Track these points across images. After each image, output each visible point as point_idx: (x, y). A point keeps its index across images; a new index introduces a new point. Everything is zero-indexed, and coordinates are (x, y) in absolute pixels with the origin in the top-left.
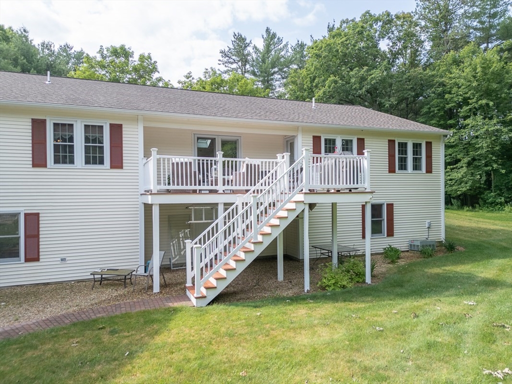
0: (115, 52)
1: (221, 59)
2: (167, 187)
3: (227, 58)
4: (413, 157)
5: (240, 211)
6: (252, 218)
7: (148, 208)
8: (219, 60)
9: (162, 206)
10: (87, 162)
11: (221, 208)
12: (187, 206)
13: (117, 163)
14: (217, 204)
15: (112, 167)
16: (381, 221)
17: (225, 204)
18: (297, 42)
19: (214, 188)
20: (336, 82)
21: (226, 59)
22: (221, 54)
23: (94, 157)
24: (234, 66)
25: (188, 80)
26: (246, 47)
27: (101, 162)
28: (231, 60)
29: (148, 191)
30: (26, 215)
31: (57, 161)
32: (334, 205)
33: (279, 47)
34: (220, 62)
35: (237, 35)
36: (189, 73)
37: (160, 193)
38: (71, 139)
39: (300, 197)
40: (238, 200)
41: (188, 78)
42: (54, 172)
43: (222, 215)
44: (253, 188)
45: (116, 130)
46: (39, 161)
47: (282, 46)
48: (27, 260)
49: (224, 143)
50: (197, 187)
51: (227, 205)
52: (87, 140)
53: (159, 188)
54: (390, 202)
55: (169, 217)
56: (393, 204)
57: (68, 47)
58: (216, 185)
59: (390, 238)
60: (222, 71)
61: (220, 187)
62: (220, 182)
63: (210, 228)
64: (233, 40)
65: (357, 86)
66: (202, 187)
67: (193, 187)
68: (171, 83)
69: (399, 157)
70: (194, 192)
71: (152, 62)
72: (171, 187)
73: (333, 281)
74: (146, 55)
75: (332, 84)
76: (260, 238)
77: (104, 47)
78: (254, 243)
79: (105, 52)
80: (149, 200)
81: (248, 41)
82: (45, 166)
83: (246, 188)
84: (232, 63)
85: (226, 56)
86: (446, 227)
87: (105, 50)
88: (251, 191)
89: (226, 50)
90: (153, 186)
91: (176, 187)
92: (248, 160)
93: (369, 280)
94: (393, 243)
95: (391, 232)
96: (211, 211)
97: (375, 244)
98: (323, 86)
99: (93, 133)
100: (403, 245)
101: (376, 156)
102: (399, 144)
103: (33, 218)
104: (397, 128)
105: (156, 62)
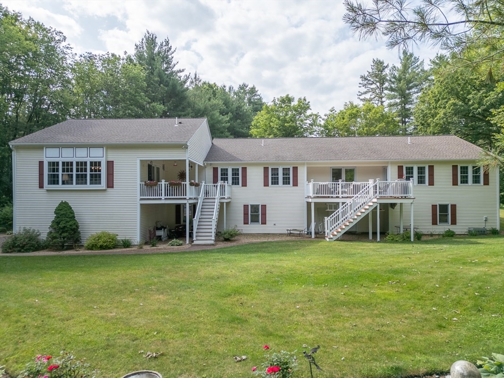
0: (283, 101)
1: (362, 82)
2: (317, 195)
3: (367, 81)
4: (473, 176)
5: (348, 206)
7: (309, 204)
8: (360, 84)
9: (315, 203)
10: (284, 184)
11: (341, 204)
12: (326, 203)
13: (295, 184)
14: (339, 203)
15: (293, 186)
16: (447, 215)
17: (342, 203)
18: (436, 55)
19: (337, 195)
20: (455, 104)
21: (365, 82)
22: (361, 79)
23: (286, 181)
24: (374, 86)
25: (332, 113)
26: (384, 69)
27: (289, 184)
28: (370, 82)
29: (309, 196)
30: (262, 205)
31: (272, 184)
32: (402, 204)
33: (416, 65)
34: (361, 85)
35: (376, 60)
36: (333, 108)
37: (314, 198)
38: (278, 174)
39: (375, 200)
40: (348, 201)
41: (332, 111)
42: (272, 188)
43: (341, 207)
44: (355, 196)
45: (295, 169)
46: (266, 184)
47: (418, 63)
48: (262, 224)
49: (347, 171)
50: (330, 195)
51: (343, 203)
52: (284, 174)
53: (314, 195)
54: (454, 203)
55: (318, 209)
56: (456, 205)
57: (245, 86)
58: (338, 194)
59: (453, 226)
60: (362, 92)
61: (340, 195)
62: (340, 193)
63: (335, 212)
64: (373, 65)
65: (476, 106)
66: (332, 195)
67: (328, 195)
68: (319, 114)
69: (461, 176)
70: (329, 197)
71: (307, 102)
72: (319, 195)
73: (391, 238)
74: (303, 98)
75: (451, 106)
76: (356, 217)
77: (276, 98)
78: (353, 219)
79: (277, 101)
80: (310, 200)
81: (385, 65)
82: (268, 186)
83: (352, 195)
84: (372, 84)
85: (366, 79)
86: (500, 220)
87: (277, 100)
88: (355, 197)
89: (366, 75)
90: (311, 194)
91: (321, 195)
92: (354, 183)
93: (412, 240)
94: (455, 229)
95: (454, 222)
96: (336, 206)
97: (441, 228)
98: (445, 108)
99: (286, 171)
100: (464, 230)
101: (443, 175)
102: (461, 167)
103: (264, 207)
104: (458, 158)
105: (309, 102)
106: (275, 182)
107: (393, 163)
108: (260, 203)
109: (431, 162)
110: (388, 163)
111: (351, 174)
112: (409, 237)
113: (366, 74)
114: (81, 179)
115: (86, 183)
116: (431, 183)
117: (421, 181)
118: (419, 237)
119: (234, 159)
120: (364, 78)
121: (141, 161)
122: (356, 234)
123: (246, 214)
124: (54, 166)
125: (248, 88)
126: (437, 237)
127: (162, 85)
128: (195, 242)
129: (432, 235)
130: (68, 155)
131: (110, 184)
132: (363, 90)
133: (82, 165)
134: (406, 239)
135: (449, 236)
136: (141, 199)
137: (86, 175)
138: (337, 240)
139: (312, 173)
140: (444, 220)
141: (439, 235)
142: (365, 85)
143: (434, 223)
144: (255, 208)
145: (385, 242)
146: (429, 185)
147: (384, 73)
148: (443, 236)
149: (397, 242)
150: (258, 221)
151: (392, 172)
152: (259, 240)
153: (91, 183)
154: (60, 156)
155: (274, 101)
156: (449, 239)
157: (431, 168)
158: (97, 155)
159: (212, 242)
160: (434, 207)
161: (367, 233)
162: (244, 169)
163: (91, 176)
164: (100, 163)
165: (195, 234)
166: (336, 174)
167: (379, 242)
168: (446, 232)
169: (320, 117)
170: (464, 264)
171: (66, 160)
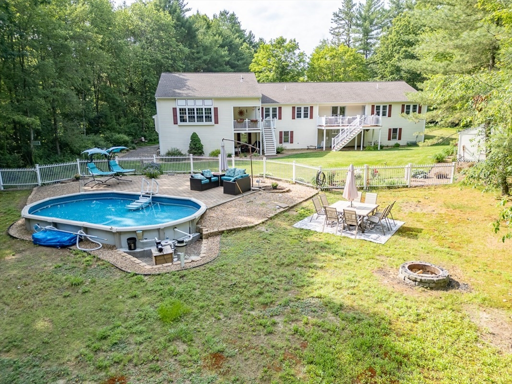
0: (278, 42)
4: (413, 109)
5: (346, 131)
6: (349, 133)
7: (319, 130)
8: (332, 19)
9: (326, 130)
10: (304, 117)
11: (341, 130)
12: (332, 130)
13: (311, 117)
15: (310, 119)
16: (396, 134)
19: (339, 125)
21: (336, 18)
22: (333, 16)
23: (306, 116)
24: (343, 22)
26: (352, 7)
28: (340, 18)
29: (321, 126)
31: (297, 118)
32: (373, 130)
33: (378, 5)
34: (333, 21)
37: (326, 126)
38: (301, 111)
39: (361, 128)
40: (345, 128)
42: (297, 120)
43: (341, 132)
45: (312, 108)
46: (293, 118)
47: (380, 3)
48: (291, 143)
49: (340, 108)
51: (342, 130)
52: (304, 111)
54: (400, 128)
56: (402, 128)
59: (399, 141)
61: (341, 125)
62: (340, 123)
63: (338, 135)
64: (343, 2)
66: (336, 125)
69: (406, 110)
70: (333, 126)
71: (296, 43)
72: (328, 125)
73: (369, 149)
79: (273, 42)
80: (322, 128)
82: (295, 119)
83: (348, 125)
84: (341, 20)
85: (338, 16)
89: (338, 13)
90: (324, 124)
92: (349, 117)
93: (379, 149)
94: (401, 142)
95: (400, 139)
96: (338, 131)
97: (393, 142)
98: (398, 53)
99: (306, 109)
100: (405, 144)
101: (396, 110)
102: (407, 106)
103: (292, 132)
104: (405, 101)
105: (298, 43)
106: (299, 116)
107: (369, 104)
108: (290, 130)
109: (391, 103)
110: (366, 103)
111: (343, 110)
112: (377, 148)
113: (337, 11)
114: (200, 118)
115: (203, 121)
116: (390, 116)
117: (384, 115)
118: (382, 147)
119: (274, 102)
120: (336, 15)
121: (234, 107)
122: (349, 147)
123: (281, 137)
124: (182, 110)
125: (228, 15)
126: (390, 147)
127: (182, 28)
128: (266, 154)
129: (387, 146)
130: (191, 104)
131: (216, 122)
132: (335, 25)
133: (199, 110)
134: (375, 148)
135: (397, 146)
136: (235, 130)
137: (202, 116)
138: (340, 150)
139: (322, 110)
140: (394, 138)
141: (391, 146)
142: (336, 21)
143: (389, 139)
144: (286, 133)
145: (365, 150)
146: (389, 116)
147: (352, 11)
148: (394, 146)
149: (371, 150)
150: (288, 142)
151: (368, 109)
152: (301, 152)
153: (206, 121)
154: (187, 104)
155: (271, 41)
156: (397, 148)
157: (390, 106)
158: (208, 104)
159: (275, 154)
160: (390, 130)
161: (354, 147)
162: (280, 108)
163: (206, 117)
164: (210, 109)
165: (265, 150)
166: (334, 111)
167: (356, 151)
168: (396, 144)
169: (306, 56)
170: (405, 157)
171: (190, 107)
